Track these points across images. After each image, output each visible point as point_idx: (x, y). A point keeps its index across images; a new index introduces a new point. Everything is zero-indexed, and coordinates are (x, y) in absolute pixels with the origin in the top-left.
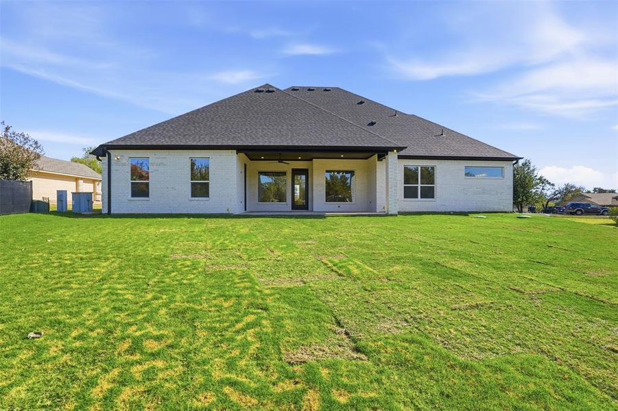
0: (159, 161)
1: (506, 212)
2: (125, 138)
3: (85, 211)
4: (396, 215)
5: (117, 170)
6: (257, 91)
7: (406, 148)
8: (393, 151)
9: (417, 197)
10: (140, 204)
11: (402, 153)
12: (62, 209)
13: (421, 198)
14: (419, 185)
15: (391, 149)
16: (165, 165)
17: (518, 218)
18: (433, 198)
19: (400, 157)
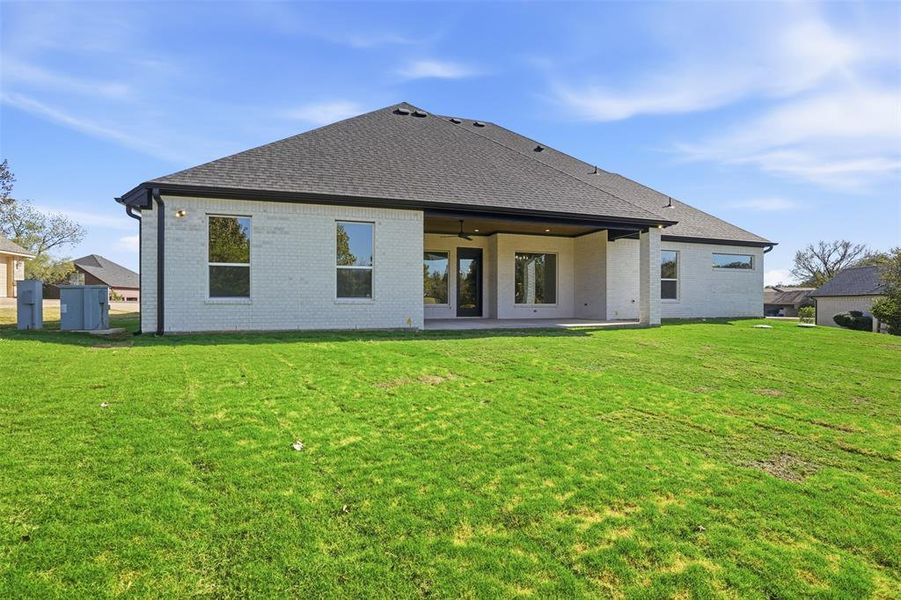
0: (275, 224)
2: (195, 171)
3: (96, 328)
4: (659, 326)
5: (178, 240)
7: (676, 223)
8: (657, 227)
10: (229, 313)
11: (669, 231)
12: (33, 324)
15: (654, 224)
16: (286, 233)
18: (676, 298)
19: (665, 238)
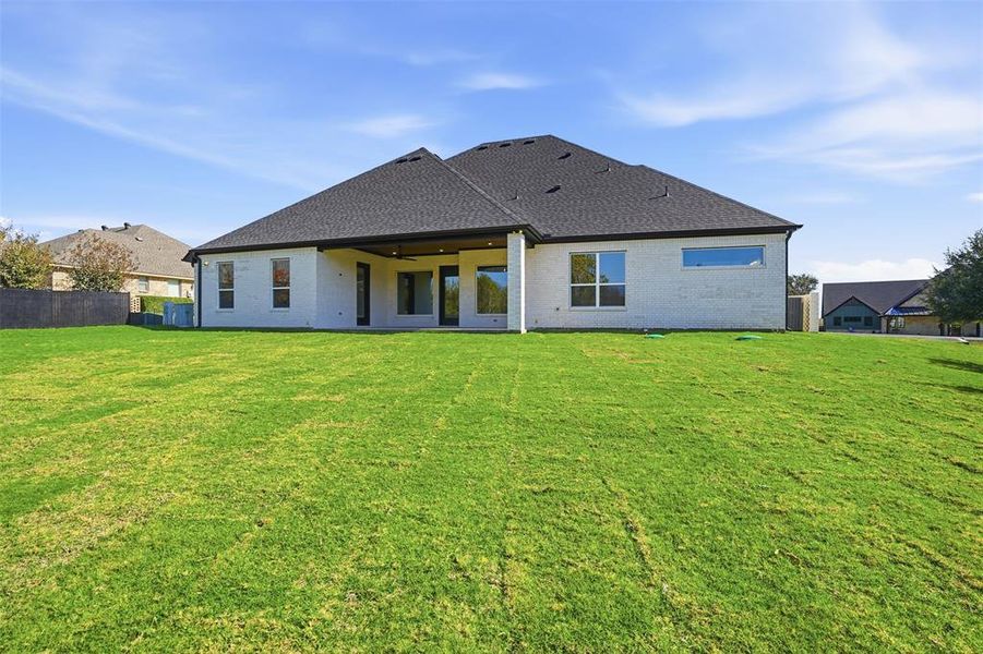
0: (244, 265)
1: (769, 331)
5: (206, 278)
6: (401, 161)
9: (595, 305)
10: (227, 317)
13: (601, 304)
14: (598, 285)
16: (248, 270)
17: (739, 339)
18: (624, 305)
